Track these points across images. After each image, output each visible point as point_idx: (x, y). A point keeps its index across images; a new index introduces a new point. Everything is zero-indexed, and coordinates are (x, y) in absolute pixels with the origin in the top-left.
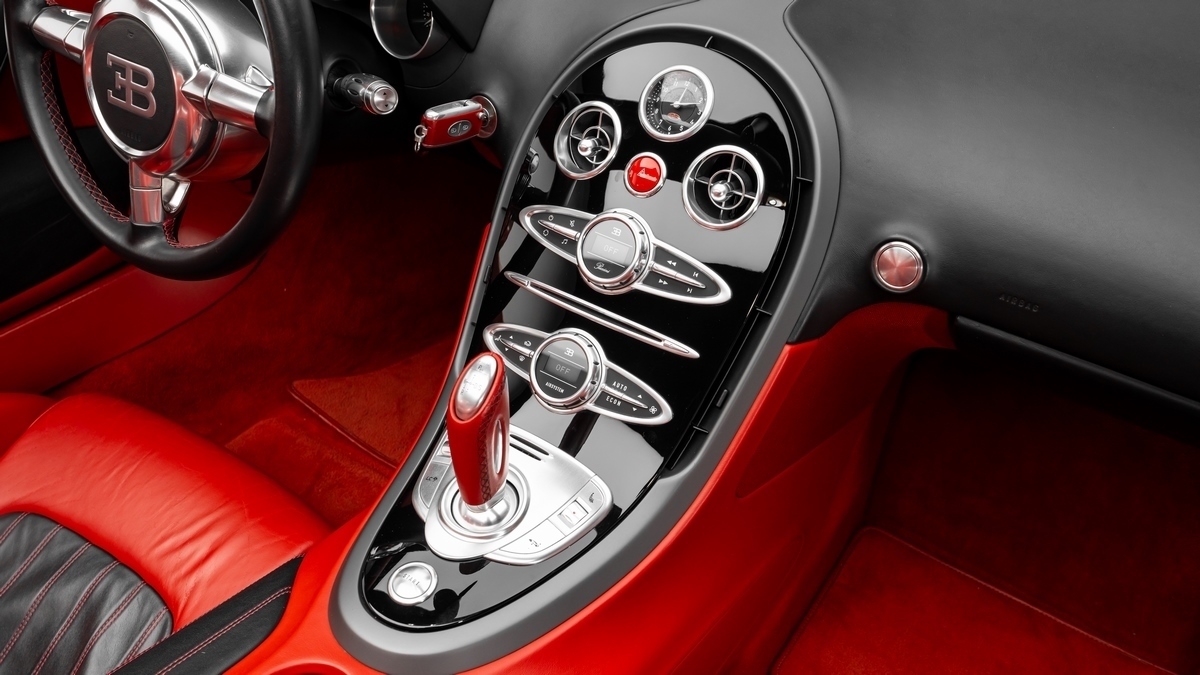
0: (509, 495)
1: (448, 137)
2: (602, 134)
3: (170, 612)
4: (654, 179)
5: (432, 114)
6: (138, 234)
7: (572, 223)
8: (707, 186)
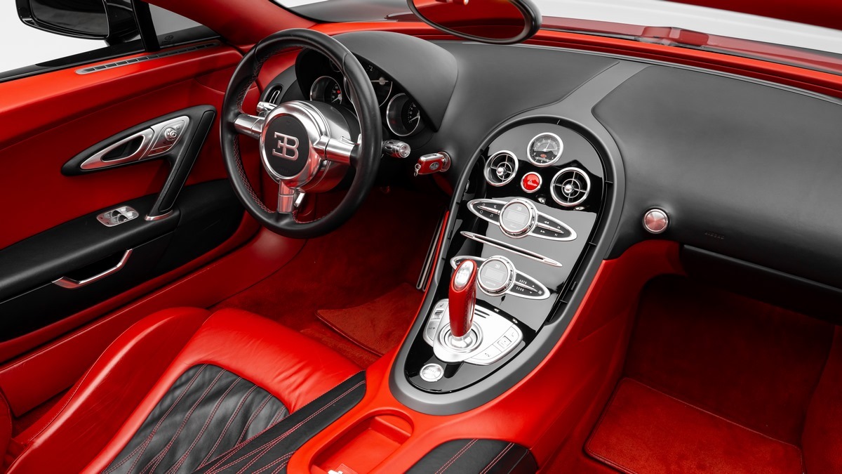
0: (472, 335)
1: (430, 170)
2: (507, 166)
3: (286, 408)
4: (535, 185)
5: (423, 159)
6: (280, 217)
7: (495, 207)
8: (561, 187)
